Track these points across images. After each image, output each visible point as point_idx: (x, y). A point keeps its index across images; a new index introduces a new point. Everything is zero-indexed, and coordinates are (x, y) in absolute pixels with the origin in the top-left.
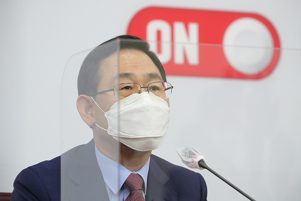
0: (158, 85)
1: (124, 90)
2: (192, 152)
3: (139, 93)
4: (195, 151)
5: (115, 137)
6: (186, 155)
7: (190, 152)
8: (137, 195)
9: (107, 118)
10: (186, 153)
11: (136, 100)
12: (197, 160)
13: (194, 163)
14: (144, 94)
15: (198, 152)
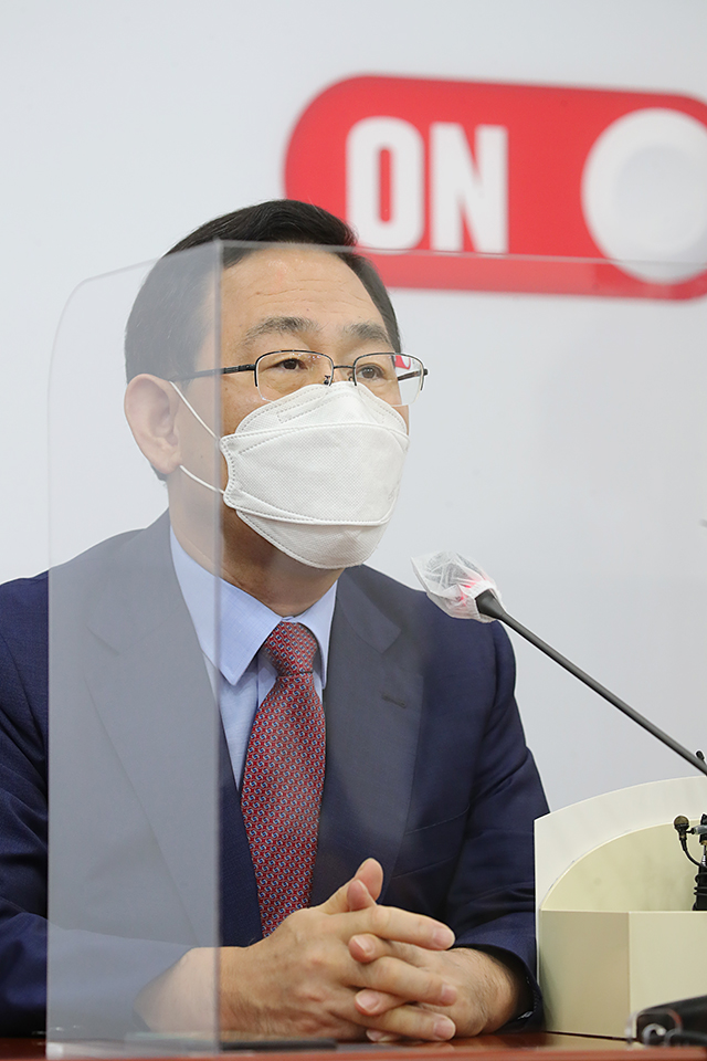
0: (382, 361)
1: (281, 372)
2: (458, 568)
3: (326, 383)
4: (467, 565)
5: (244, 513)
6: (439, 578)
7: (451, 567)
8: (297, 687)
9: (225, 454)
10: (439, 571)
11: (317, 406)
12: (474, 593)
13: (463, 602)
14: (342, 387)
15: (475, 569)
